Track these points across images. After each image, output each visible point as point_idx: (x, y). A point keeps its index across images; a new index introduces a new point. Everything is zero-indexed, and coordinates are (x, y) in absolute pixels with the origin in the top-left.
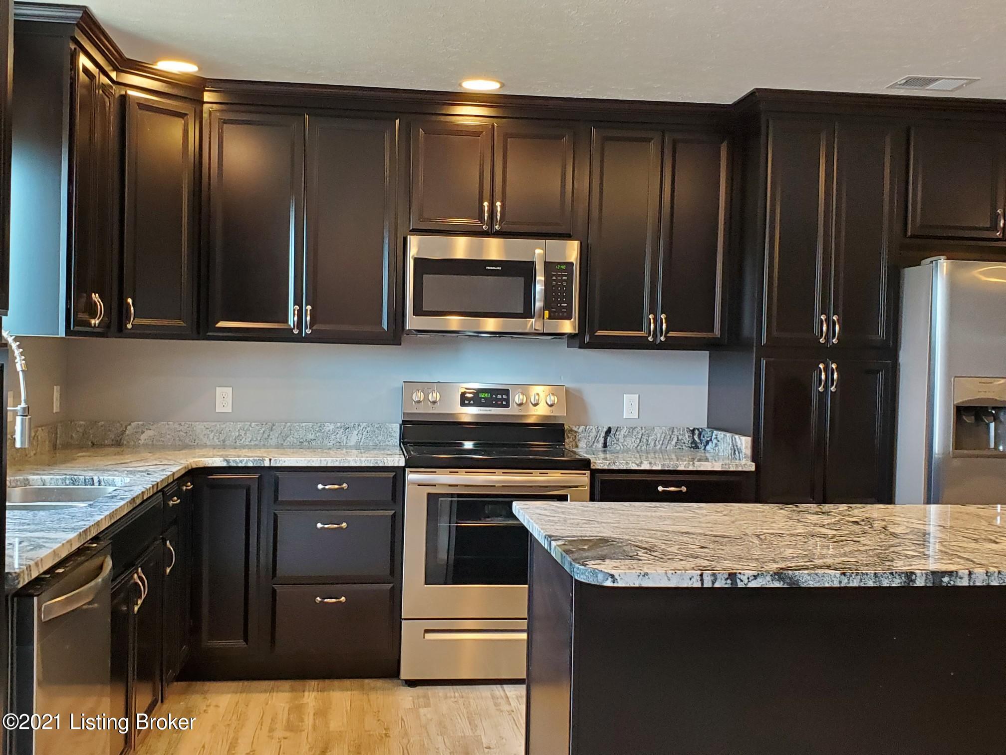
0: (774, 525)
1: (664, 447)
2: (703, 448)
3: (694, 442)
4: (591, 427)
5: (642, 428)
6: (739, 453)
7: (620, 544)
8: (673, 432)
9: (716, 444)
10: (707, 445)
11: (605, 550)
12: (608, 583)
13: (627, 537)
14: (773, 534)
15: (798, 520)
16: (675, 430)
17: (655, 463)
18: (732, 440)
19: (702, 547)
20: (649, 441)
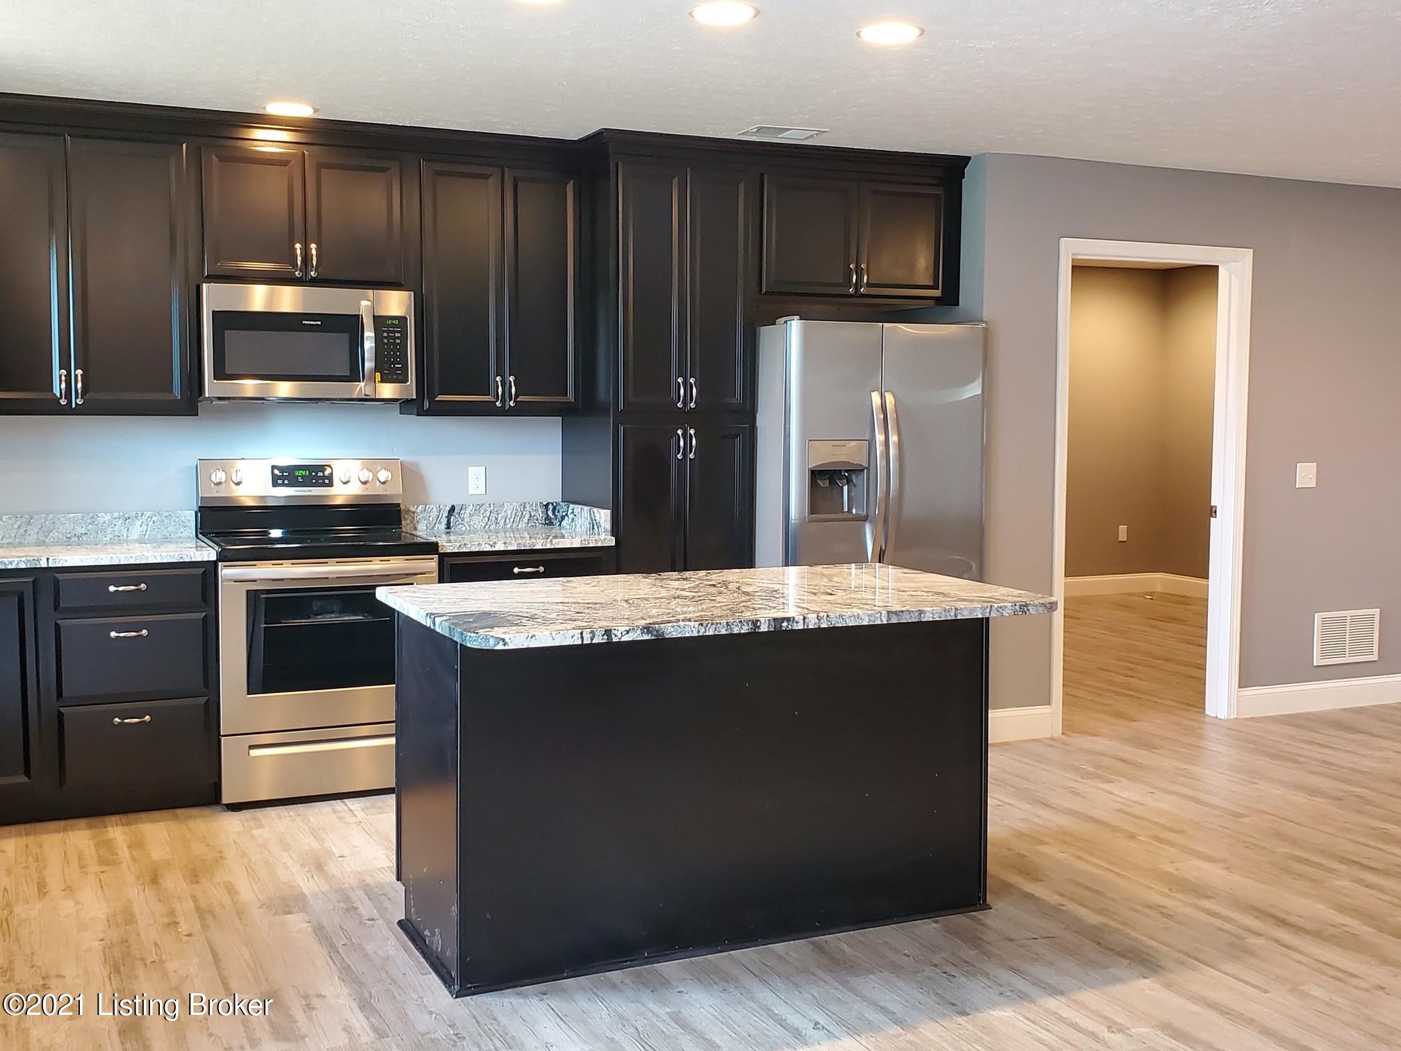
0: (640, 591)
1: (515, 525)
2: (558, 524)
3: (548, 518)
4: (432, 506)
5: (490, 505)
6: (598, 528)
7: (502, 616)
8: (525, 507)
9: (573, 519)
10: (562, 521)
11: (490, 621)
12: (500, 647)
13: (507, 610)
14: (639, 599)
15: (661, 586)
16: (527, 506)
17: (510, 543)
18: (590, 514)
19: (578, 613)
20: (499, 519)
